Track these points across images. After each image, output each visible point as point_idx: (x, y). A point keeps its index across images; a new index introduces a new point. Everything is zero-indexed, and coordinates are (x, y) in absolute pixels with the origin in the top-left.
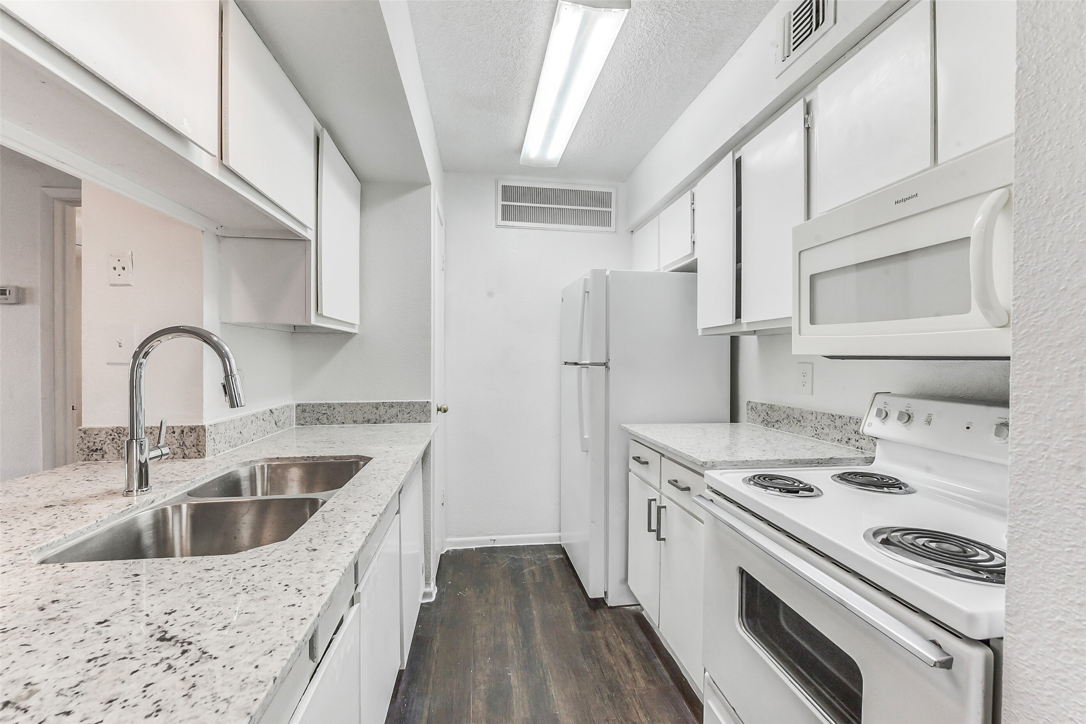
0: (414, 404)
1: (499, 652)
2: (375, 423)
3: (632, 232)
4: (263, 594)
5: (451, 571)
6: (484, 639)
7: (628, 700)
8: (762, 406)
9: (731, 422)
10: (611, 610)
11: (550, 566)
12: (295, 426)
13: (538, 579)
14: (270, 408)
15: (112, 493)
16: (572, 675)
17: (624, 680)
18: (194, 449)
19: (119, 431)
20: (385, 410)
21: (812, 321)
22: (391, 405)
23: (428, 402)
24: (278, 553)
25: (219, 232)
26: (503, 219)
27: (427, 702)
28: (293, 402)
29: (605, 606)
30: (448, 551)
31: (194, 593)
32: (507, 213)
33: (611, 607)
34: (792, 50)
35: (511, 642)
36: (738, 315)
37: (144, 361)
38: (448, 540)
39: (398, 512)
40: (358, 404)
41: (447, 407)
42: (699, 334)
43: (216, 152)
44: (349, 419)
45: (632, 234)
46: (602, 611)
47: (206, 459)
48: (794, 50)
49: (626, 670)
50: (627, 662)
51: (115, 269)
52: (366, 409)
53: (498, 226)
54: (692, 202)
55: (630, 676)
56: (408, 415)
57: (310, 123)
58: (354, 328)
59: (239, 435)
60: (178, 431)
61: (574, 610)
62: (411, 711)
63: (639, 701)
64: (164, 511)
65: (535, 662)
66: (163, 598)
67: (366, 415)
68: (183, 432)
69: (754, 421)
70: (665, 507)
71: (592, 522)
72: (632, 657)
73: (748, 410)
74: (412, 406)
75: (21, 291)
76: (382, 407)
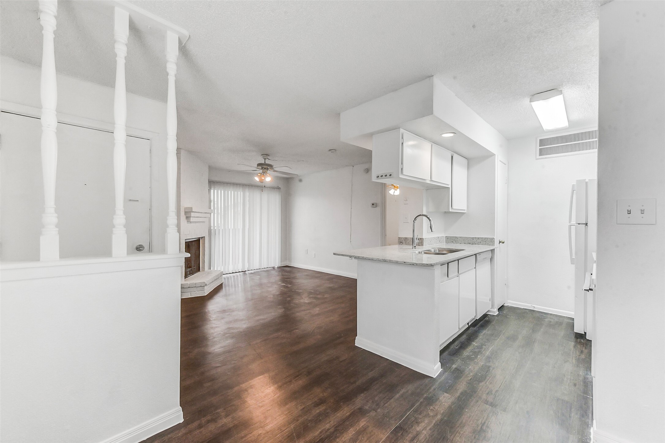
5: (506, 310)
6: (513, 328)
7: (571, 357)
11: (563, 322)
12: (445, 241)
13: (552, 323)
17: (574, 354)
18: (421, 244)
19: (406, 238)
22: (479, 238)
23: (493, 238)
25: (426, 189)
26: (540, 155)
28: (444, 235)
29: (585, 339)
32: (542, 153)
35: (525, 332)
37: (416, 221)
39: (475, 268)
40: (466, 237)
41: (504, 242)
43: (430, 179)
44: (463, 242)
46: (583, 340)
47: (424, 246)
51: (405, 200)
52: (469, 239)
53: (537, 159)
56: (485, 242)
57: (449, 154)
58: (465, 211)
59: (431, 242)
62: (479, 331)
63: (576, 359)
68: (420, 239)
74: (487, 239)
75: (376, 204)
76: (475, 239)
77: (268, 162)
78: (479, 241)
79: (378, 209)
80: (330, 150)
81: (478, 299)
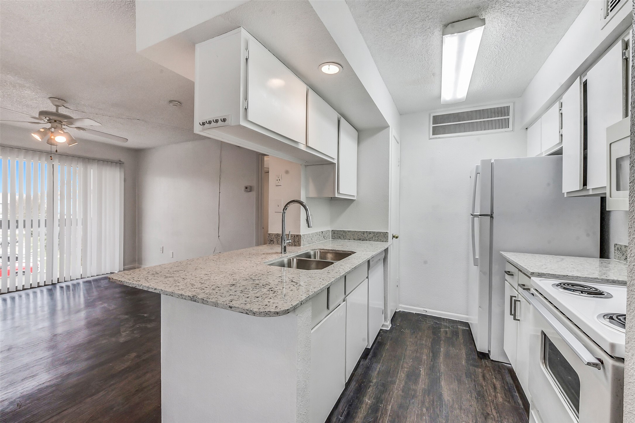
0: (380, 233)
1: (418, 360)
2: (363, 240)
3: (527, 128)
4: (314, 279)
5: (400, 320)
6: (411, 352)
7: (488, 403)
8: (625, 247)
9: (600, 258)
10: (493, 362)
11: (458, 331)
12: (331, 239)
13: (449, 335)
14: (322, 231)
15: (277, 253)
16: (456, 382)
17: (489, 394)
18: (298, 243)
19: (278, 235)
20: (367, 235)
21: (618, 189)
22: (370, 233)
23: (387, 232)
24: (319, 272)
25: (306, 164)
26: (433, 134)
27: (379, 366)
28: (331, 229)
29: (489, 359)
30: (400, 311)
31: (298, 275)
32: (436, 131)
33: (492, 361)
34: (609, 11)
35: (425, 357)
36: (585, 184)
37: (286, 211)
38: (400, 305)
39: (367, 278)
40: (356, 231)
41: (398, 236)
42: (565, 197)
43: (305, 143)
44: (352, 238)
45: (527, 130)
46: (486, 361)
47: (301, 247)
48: (611, 11)
49: (492, 391)
50: (494, 388)
51: (277, 180)
52: (359, 234)
53: (431, 139)
54: (560, 109)
55: (493, 394)
56: (377, 238)
57: (335, 115)
58: (354, 197)
59: (311, 240)
60: (293, 236)
61: (466, 355)
62: (371, 366)
63: (495, 406)
64: (290, 259)
65: (436, 369)
66: (291, 275)
67: (359, 237)
68: (294, 236)
69: (619, 258)
70: (520, 301)
71: (480, 307)
72: (498, 387)
73: (615, 250)
74: (379, 234)
75: (251, 187)
76: (366, 234)
77: (62, 111)
78: (371, 235)
79: (253, 194)
80: (171, 101)
81: (370, 305)
